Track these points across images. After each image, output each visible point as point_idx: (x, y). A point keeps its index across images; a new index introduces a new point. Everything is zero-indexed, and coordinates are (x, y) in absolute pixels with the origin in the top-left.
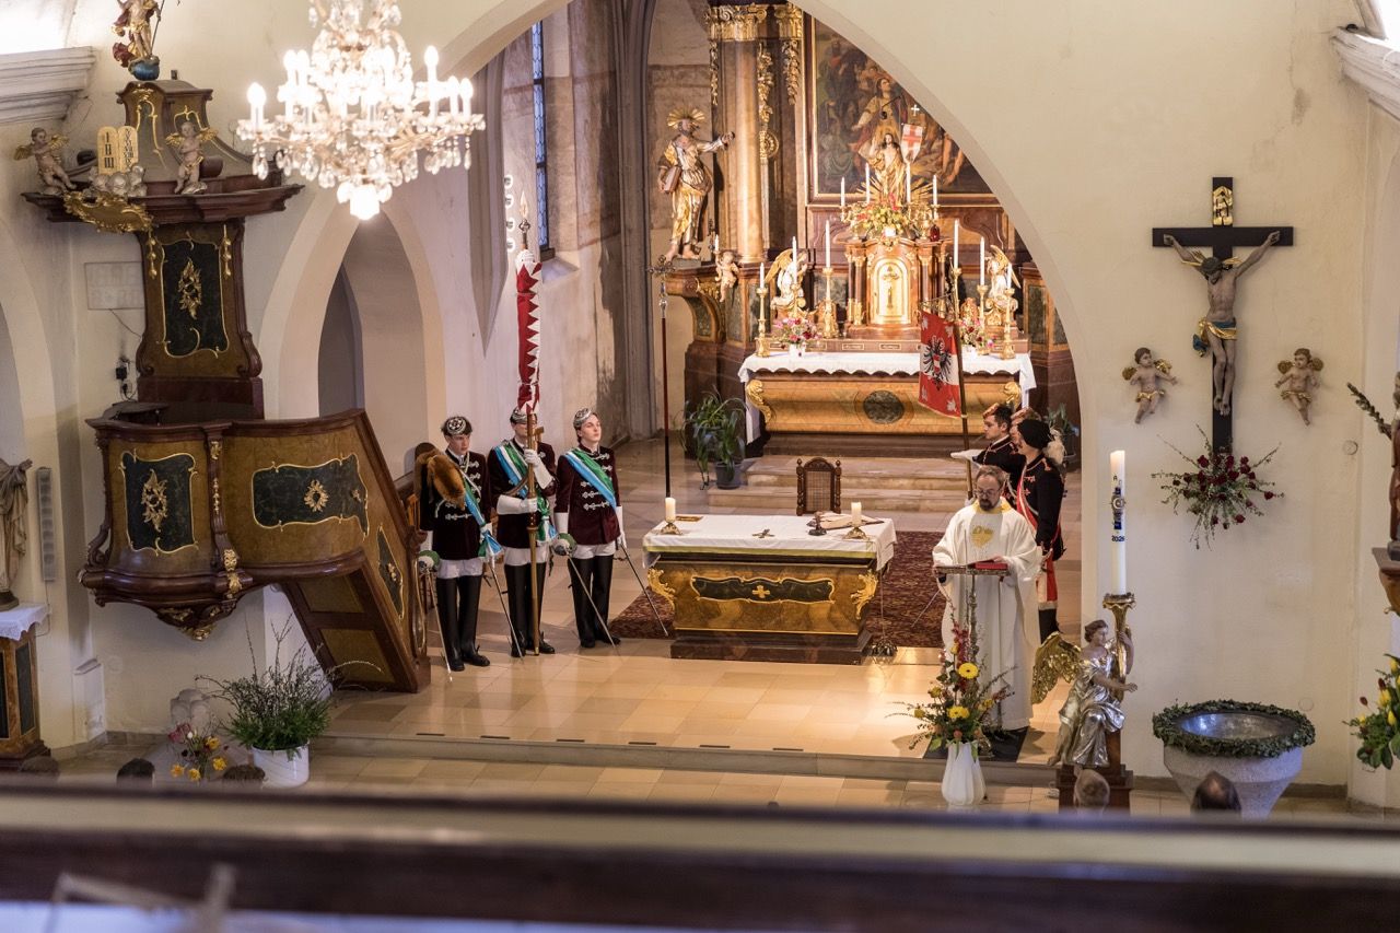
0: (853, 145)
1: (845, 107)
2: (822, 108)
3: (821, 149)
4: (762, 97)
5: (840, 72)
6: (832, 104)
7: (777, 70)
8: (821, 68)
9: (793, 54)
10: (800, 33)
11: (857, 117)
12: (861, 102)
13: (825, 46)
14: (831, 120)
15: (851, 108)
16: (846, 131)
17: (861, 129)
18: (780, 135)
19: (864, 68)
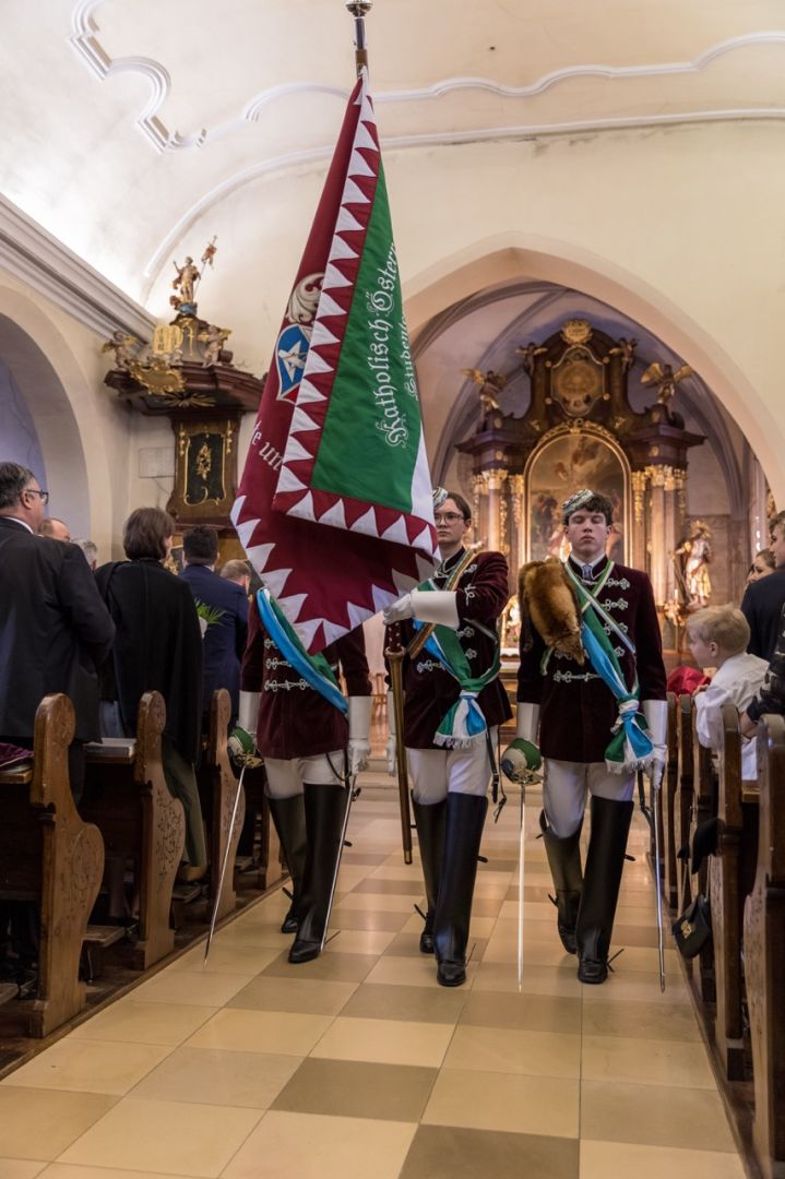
0: (549, 549)
1: (546, 528)
2: (533, 530)
3: (532, 550)
4: (502, 523)
5: (543, 510)
6: (538, 527)
7: (509, 510)
8: (533, 508)
9: (518, 501)
10: (522, 491)
11: (551, 533)
12: (554, 526)
13: (536, 497)
14: (538, 536)
15: (549, 529)
16: (546, 541)
17: (553, 542)
18: (510, 544)
19: (555, 507)
